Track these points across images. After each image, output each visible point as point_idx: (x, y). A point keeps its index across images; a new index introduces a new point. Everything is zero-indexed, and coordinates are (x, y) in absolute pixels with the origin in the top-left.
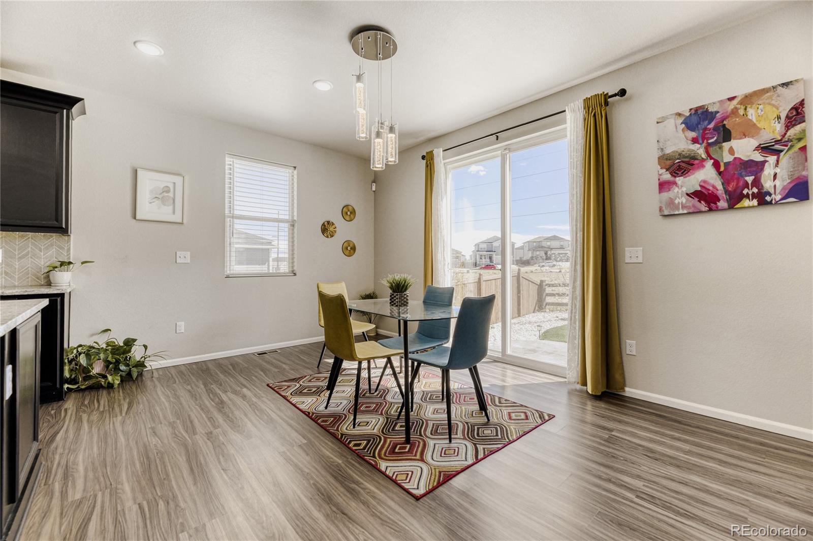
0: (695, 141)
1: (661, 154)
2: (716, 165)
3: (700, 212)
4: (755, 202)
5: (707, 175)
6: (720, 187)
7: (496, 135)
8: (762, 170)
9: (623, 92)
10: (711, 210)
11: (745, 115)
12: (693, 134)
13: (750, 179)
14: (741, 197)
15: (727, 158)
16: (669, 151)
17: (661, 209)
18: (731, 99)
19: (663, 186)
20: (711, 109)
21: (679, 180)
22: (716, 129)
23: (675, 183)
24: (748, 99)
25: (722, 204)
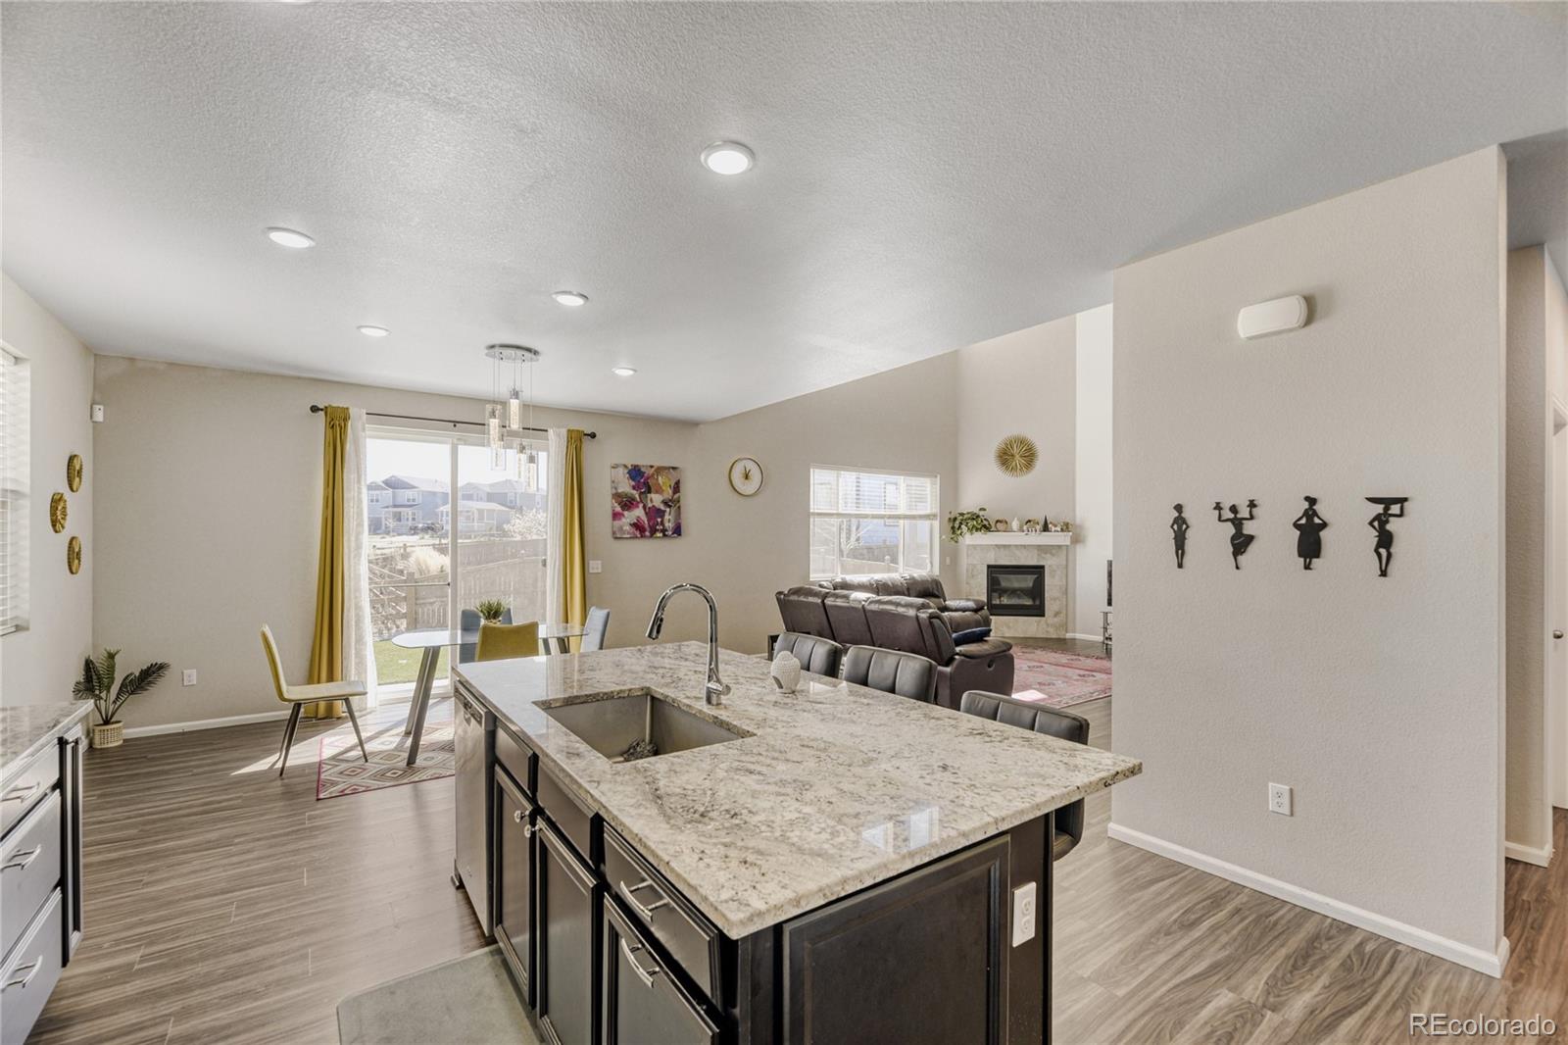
0: (634, 488)
1: (614, 491)
2: (644, 507)
3: (637, 537)
4: (661, 535)
5: (639, 513)
6: (646, 522)
7: (455, 423)
8: (664, 515)
9: (593, 436)
10: (642, 537)
11: (657, 479)
12: (633, 483)
13: (659, 520)
14: (657, 530)
15: (650, 505)
16: (620, 491)
17: (614, 533)
18: (652, 467)
19: (616, 516)
20: (643, 470)
21: (626, 513)
22: (644, 483)
23: (623, 515)
24: (660, 470)
25: (647, 533)
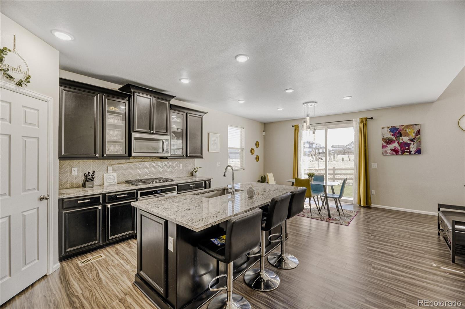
0: (393, 135)
1: (383, 137)
2: (398, 143)
3: (394, 155)
4: (408, 154)
5: (396, 145)
6: (399, 149)
7: (325, 123)
8: (410, 145)
9: (372, 118)
10: (397, 154)
11: (406, 130)
12: (392, 133)
13: (407, 147)
14: (405, 152)
15: (401, 141)
16: (385, 137)
17: (383, 153)
18: (402, 126)
19: (383, 147)
20: (397, 128)
21: (388, 146)
22: (398, 133)
23: (387, 146)
24: (407, 126)
25: (400, 153)
